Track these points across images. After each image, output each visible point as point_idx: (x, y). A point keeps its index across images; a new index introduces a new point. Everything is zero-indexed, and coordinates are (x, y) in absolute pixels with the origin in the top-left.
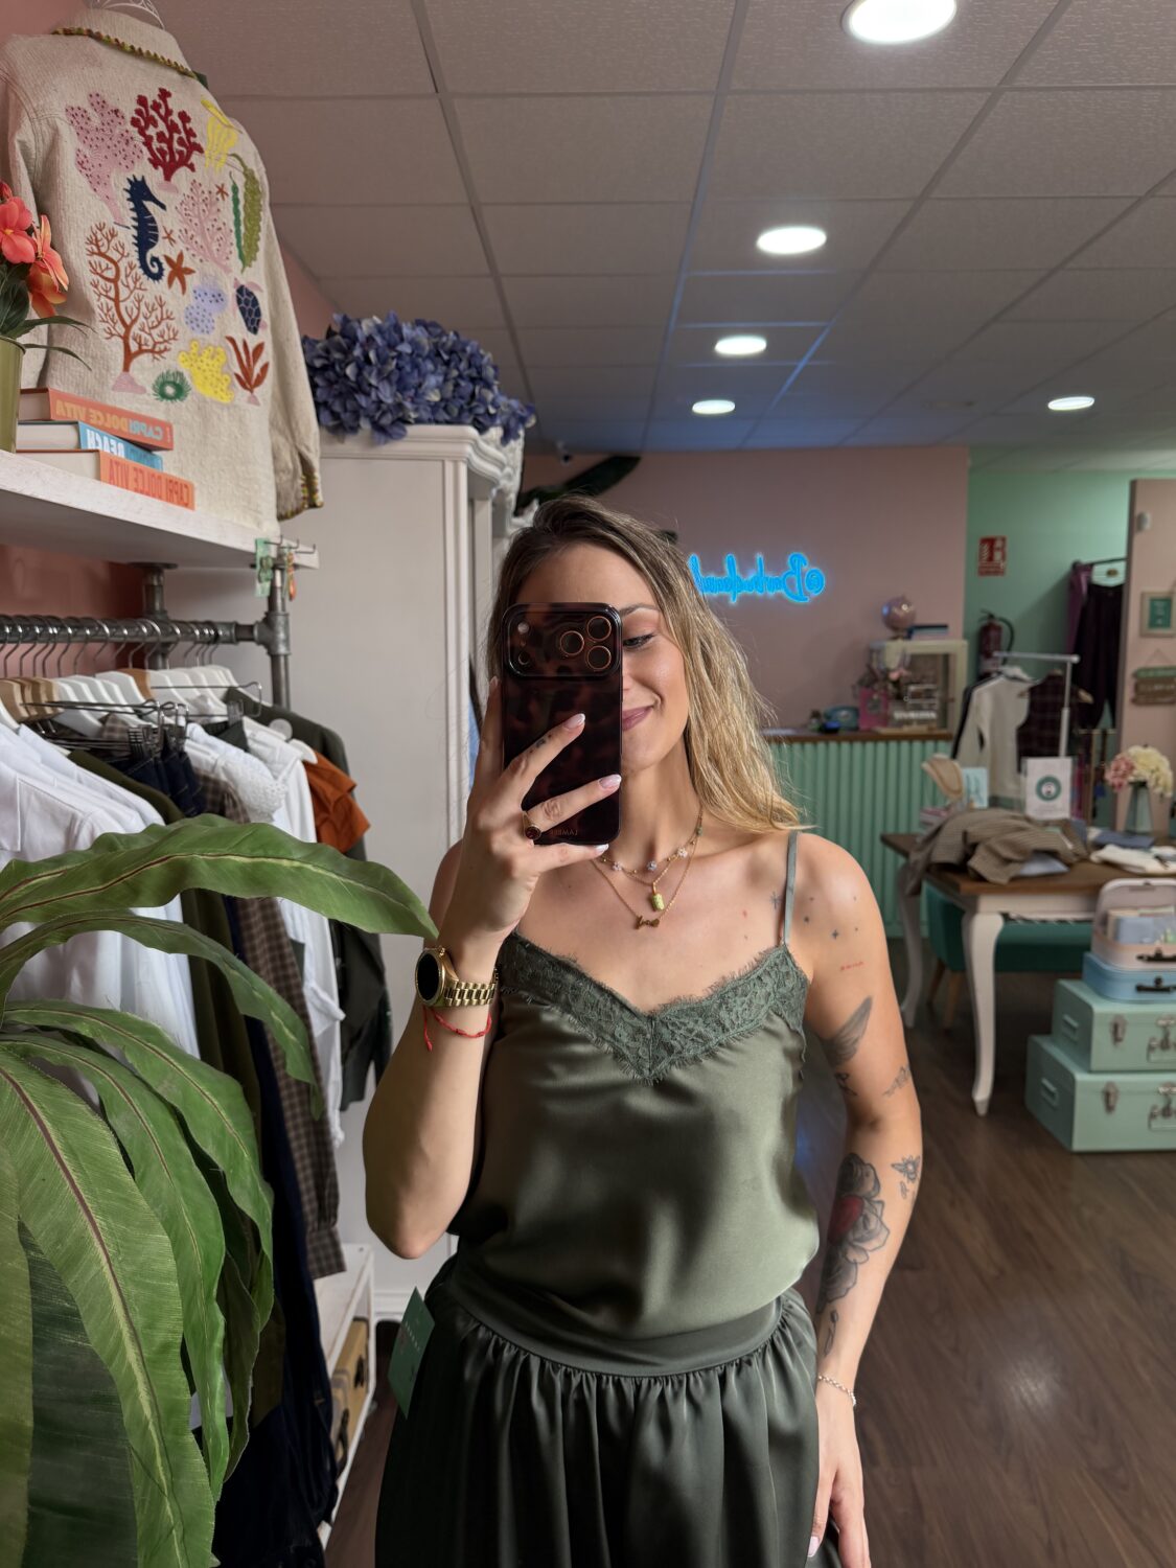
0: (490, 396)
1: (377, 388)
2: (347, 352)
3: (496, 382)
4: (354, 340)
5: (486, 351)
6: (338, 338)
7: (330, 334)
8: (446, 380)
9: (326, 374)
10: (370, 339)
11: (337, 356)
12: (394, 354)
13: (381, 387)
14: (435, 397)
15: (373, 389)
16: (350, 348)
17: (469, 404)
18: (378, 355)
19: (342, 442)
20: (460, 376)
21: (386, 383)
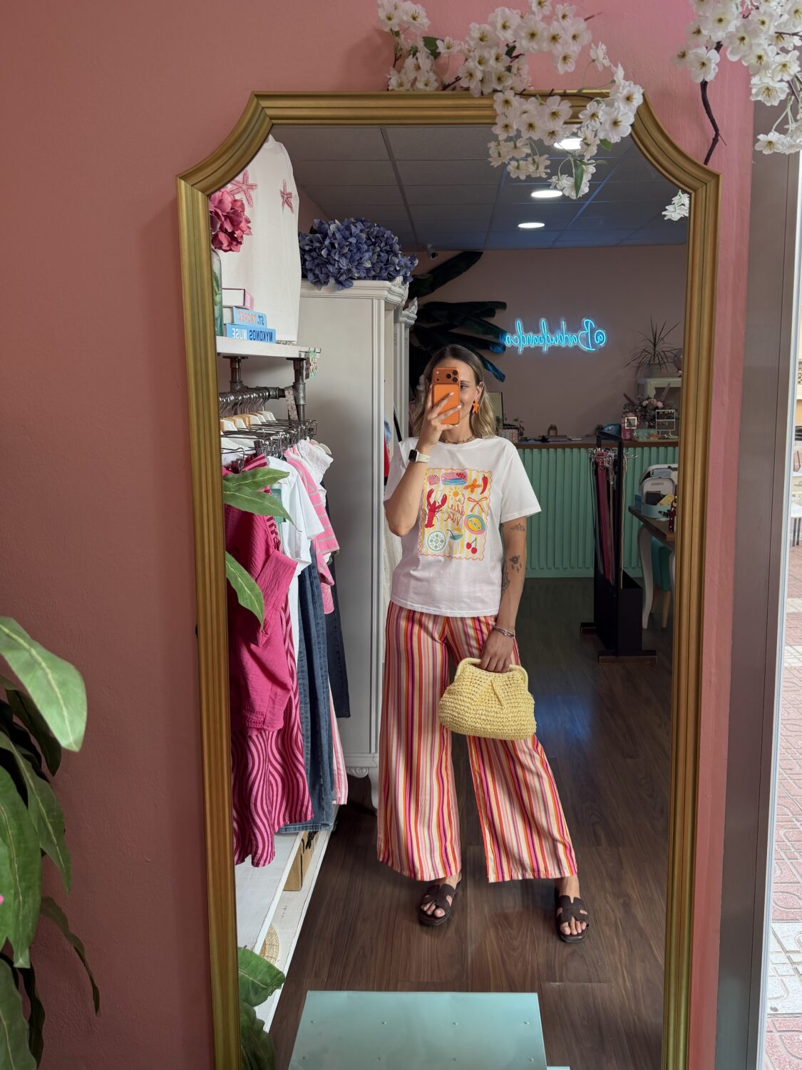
0: (397, 261)
1: (338, 261)
2: (322, 243)
3: (400, 252)
4: (325, 235)
5: (395, 236)
6: (318, 235)
7: (313, 231)
8: (373, 253)
9: (312, 254)
10: (334, 234)
11: (318, 245)
12: (348, 243)
13: (341, 261)
14: (368, 265)
15: (336, 262)
16: (324, 239)
17: (385, 265)
18: (339, 244)
19: (320, 290)
20: (381, 251)
21: (344, 259)
